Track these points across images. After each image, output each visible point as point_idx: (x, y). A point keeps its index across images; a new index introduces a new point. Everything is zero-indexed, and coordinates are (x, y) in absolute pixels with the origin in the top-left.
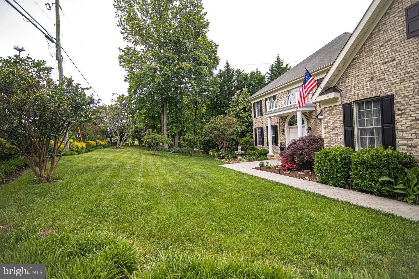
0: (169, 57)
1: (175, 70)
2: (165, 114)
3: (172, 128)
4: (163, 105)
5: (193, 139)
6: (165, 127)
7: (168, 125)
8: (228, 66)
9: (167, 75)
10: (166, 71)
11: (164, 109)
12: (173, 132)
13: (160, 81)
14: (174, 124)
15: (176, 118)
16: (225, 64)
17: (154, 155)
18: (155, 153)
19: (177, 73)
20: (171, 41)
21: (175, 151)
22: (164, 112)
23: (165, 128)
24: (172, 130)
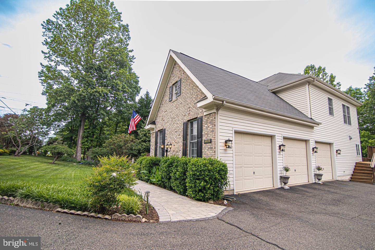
0: (88, 81)
1: (91, 92)
2: (81, 128)
3: (87, 141)
4: (82, 120)
5: (100, 152)
6: (80, 140)
7: (83, 139)
8: (147, 94)
9: (83, 95)
10: (83, 92)
11: (82, 124)
12: (87, 145)
13: (76, 100)
14: (89, 138)
15: (92, 132)
16: (145, 93)
17: (54, 163)
18: (55, 162)
19: (93, 95)
20: (93, 68)
21: (85, 163)
22: (81, 126)
23: (80, 142)
24: (86, 143)
